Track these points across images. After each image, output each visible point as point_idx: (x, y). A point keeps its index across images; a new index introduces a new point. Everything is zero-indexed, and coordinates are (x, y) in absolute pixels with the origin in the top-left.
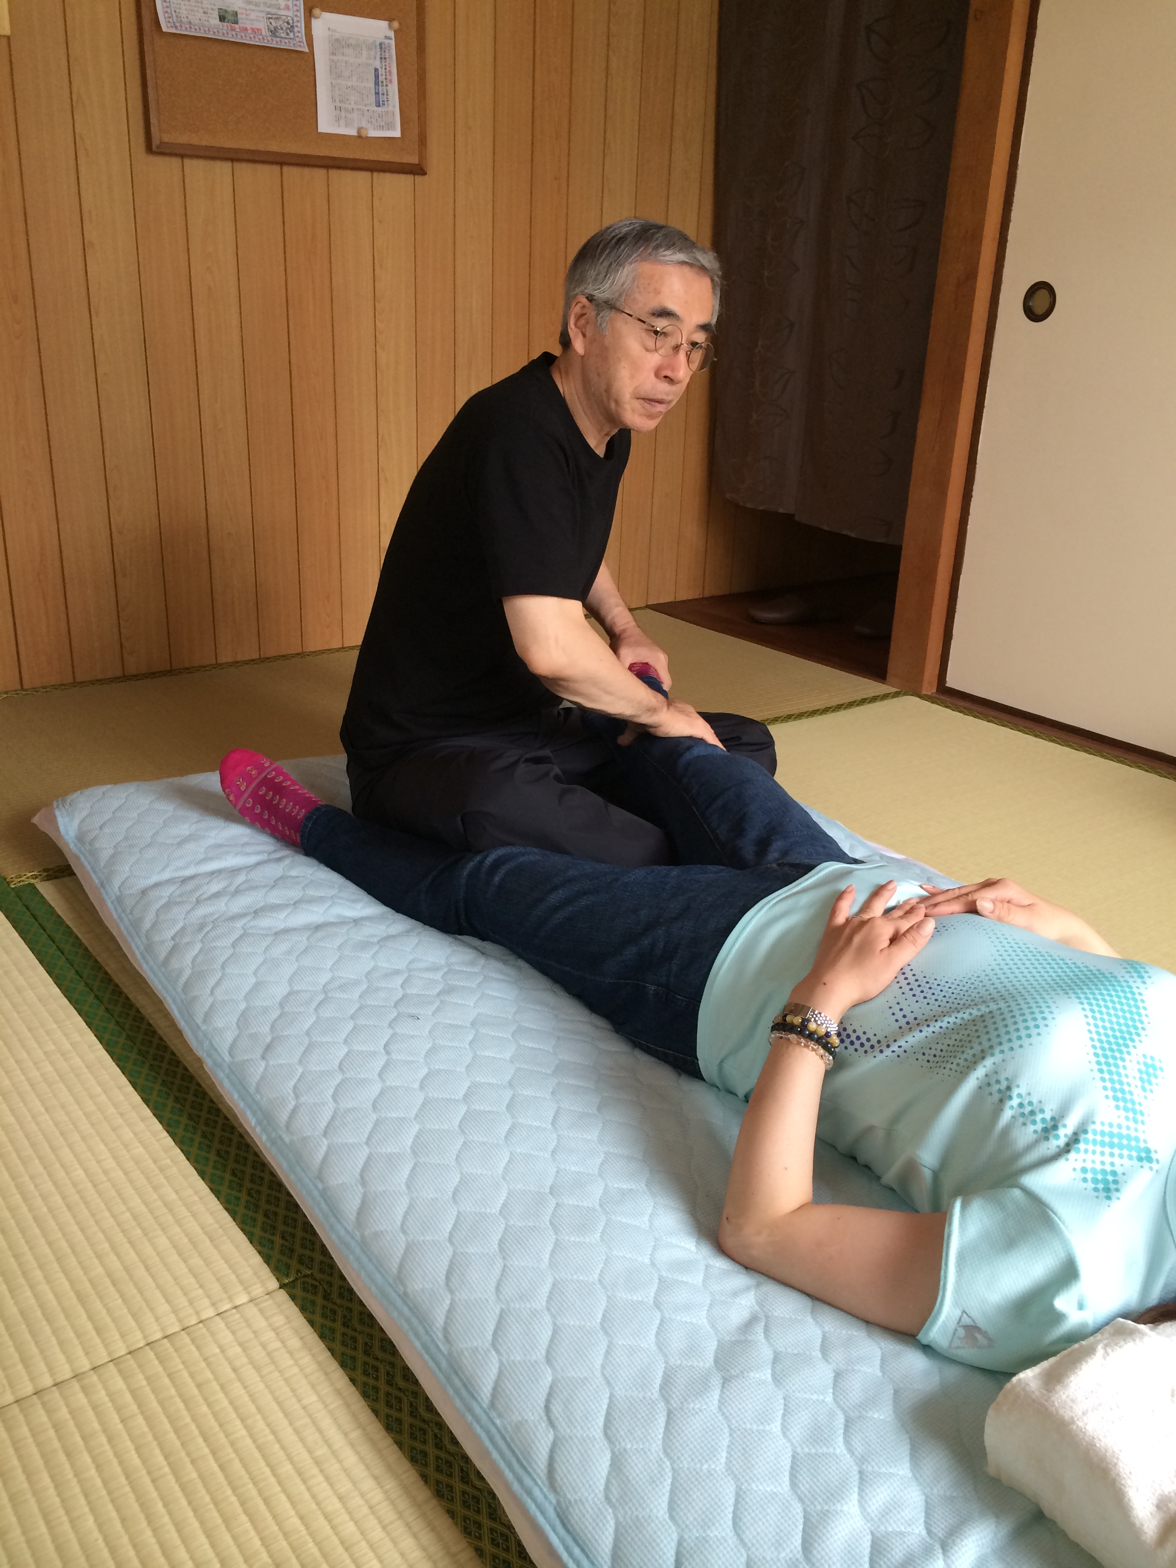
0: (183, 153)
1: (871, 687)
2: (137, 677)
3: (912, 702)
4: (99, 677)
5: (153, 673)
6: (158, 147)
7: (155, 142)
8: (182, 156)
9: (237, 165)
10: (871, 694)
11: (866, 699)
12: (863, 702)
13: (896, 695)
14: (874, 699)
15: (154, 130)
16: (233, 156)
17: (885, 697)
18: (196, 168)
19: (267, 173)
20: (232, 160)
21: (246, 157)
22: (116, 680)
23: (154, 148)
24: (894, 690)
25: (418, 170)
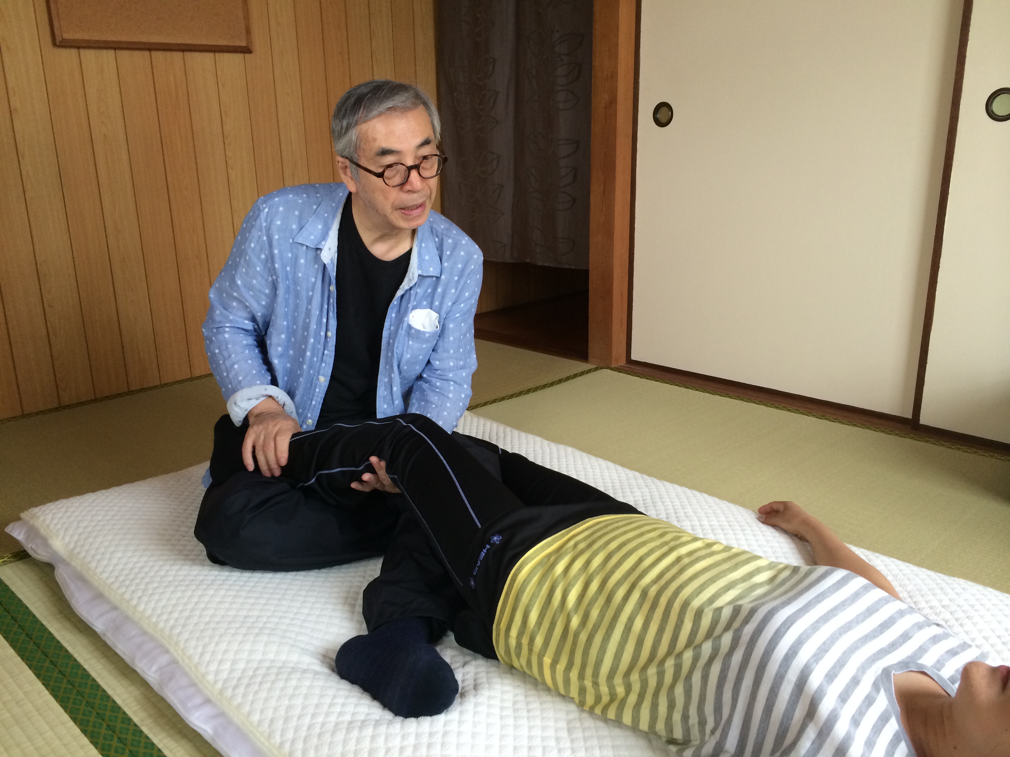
0: (78, 45)
1: (580, 366)
2: (69, 407)
3: (607, 372)
4: (42, 409)
5: (82, 403)
6: (60, 42)
7: (58, 39)
8: (78, 48)
9: (119, 53)
10: (580, 370)
11: (577, 374)
12: (575, 376)
13: (596, 369)
14: (582, 374)
15: (57, 32)
16: (116, 46)
17: (589, 371)
18: (89, 55)
19: (141, 57)
20: (115, 49)
21: (125, 46)
22: (56, 409)
23: (57, 44)
24: (594, 366)
25: (246, 50)
